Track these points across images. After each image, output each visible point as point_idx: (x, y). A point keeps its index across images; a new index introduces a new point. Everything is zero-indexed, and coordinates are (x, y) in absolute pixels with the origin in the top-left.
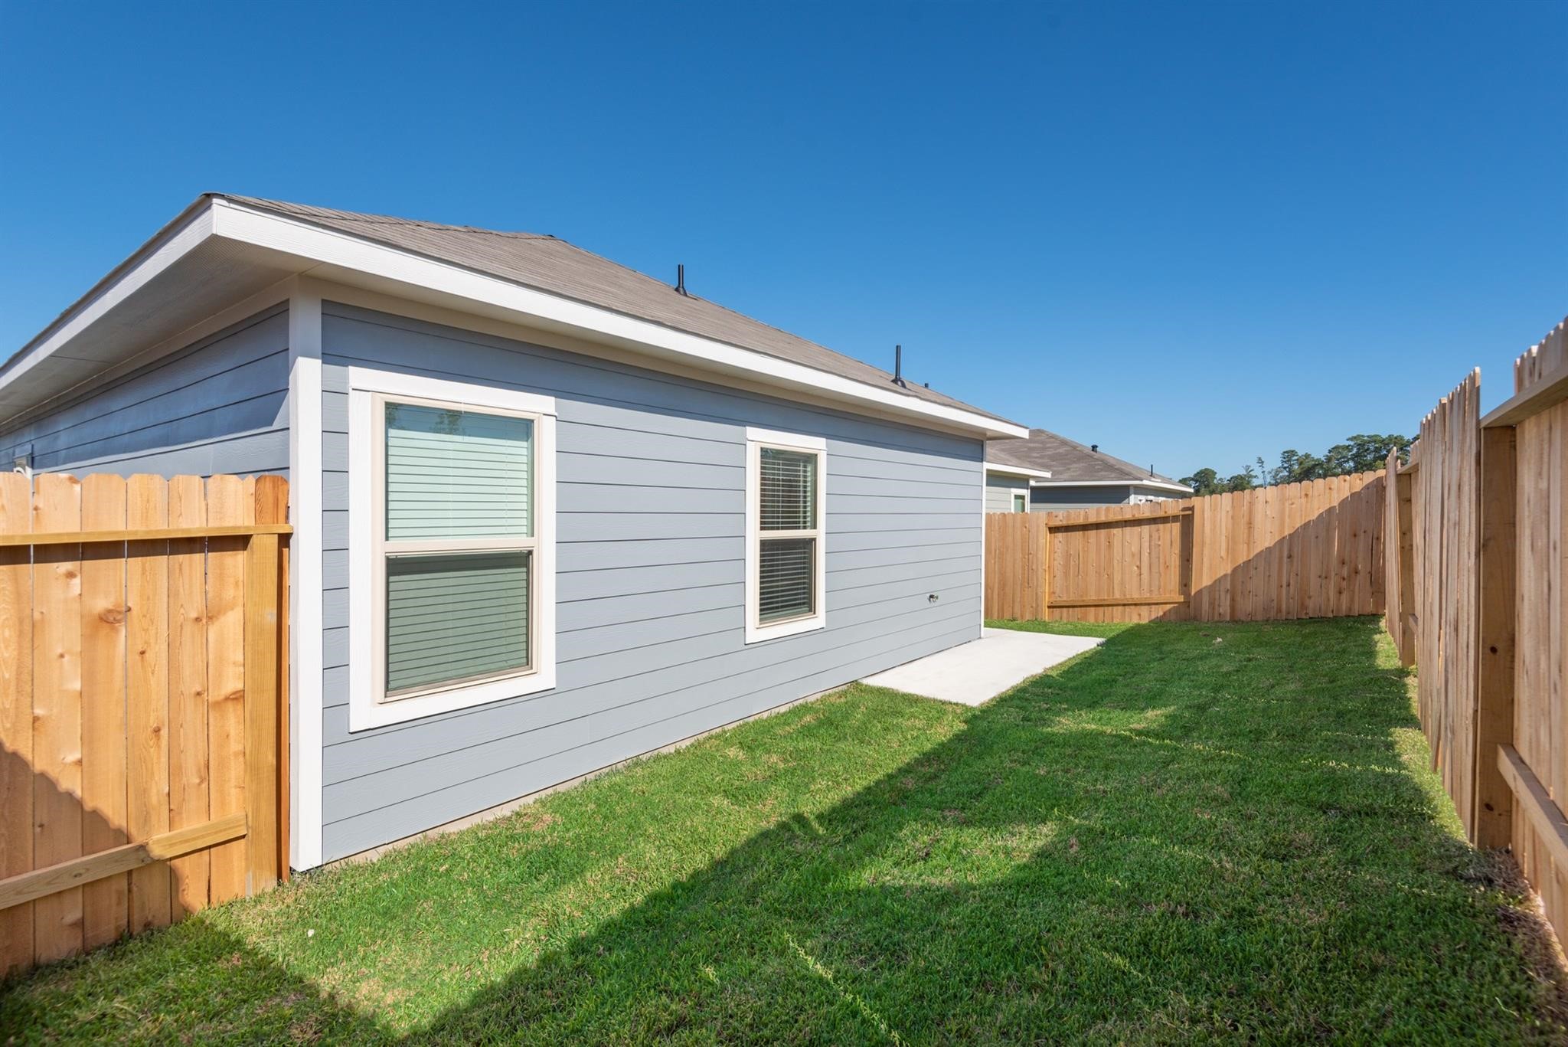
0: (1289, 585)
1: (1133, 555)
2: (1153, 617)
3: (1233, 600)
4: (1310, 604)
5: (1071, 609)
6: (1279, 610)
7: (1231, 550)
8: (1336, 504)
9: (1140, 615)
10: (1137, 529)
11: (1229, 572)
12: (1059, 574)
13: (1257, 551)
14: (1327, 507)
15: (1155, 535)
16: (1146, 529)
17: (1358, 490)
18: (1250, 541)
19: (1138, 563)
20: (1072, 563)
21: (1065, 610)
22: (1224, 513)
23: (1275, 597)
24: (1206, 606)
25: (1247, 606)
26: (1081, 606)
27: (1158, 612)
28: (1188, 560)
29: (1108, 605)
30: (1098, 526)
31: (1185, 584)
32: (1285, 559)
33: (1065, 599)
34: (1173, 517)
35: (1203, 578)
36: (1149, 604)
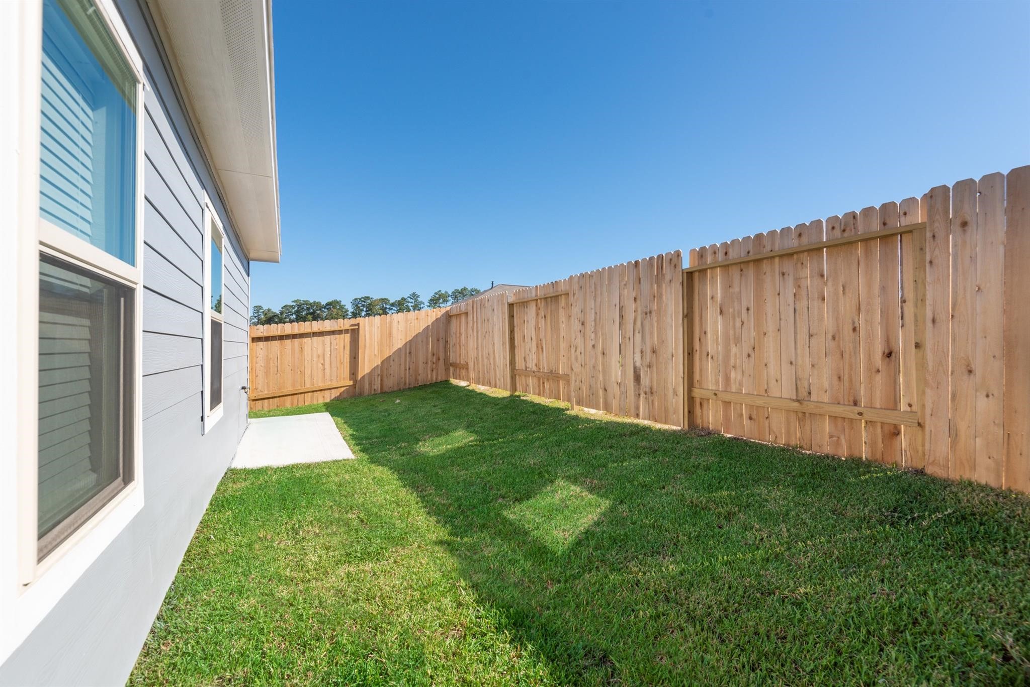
0: (409, 369)
1: (318, 356)
2: (333, 397)
3: (382, 380)
4: (419, 378)
5: (271, 400)
6: (405, 384)
7: (381, 351)
8: (430, 324)
9: (324, 397)
10: (321, 338)
11: (379, 363)
12: (261, 374)
13: (394, 350)
14: (426, 325)
15: (334, 342)
16: (327, 338)
17: (439, 316)
18: (390, 345)
19: (323, 361)
20: (272, 364)
21: (266, 401)
22: (376, 327)
23: (403, 376)
24: (367, 386)
25: (390, 383)
26: (279, 397)
27: (335, 394)
28: (355, 358)
29: (301, 393)
30: (294, 336)
31: (353, 373)
32: (408, 355)
33: (266, 392)
34: (345, 330)
35: (365, 369)
36: (330, 389)
